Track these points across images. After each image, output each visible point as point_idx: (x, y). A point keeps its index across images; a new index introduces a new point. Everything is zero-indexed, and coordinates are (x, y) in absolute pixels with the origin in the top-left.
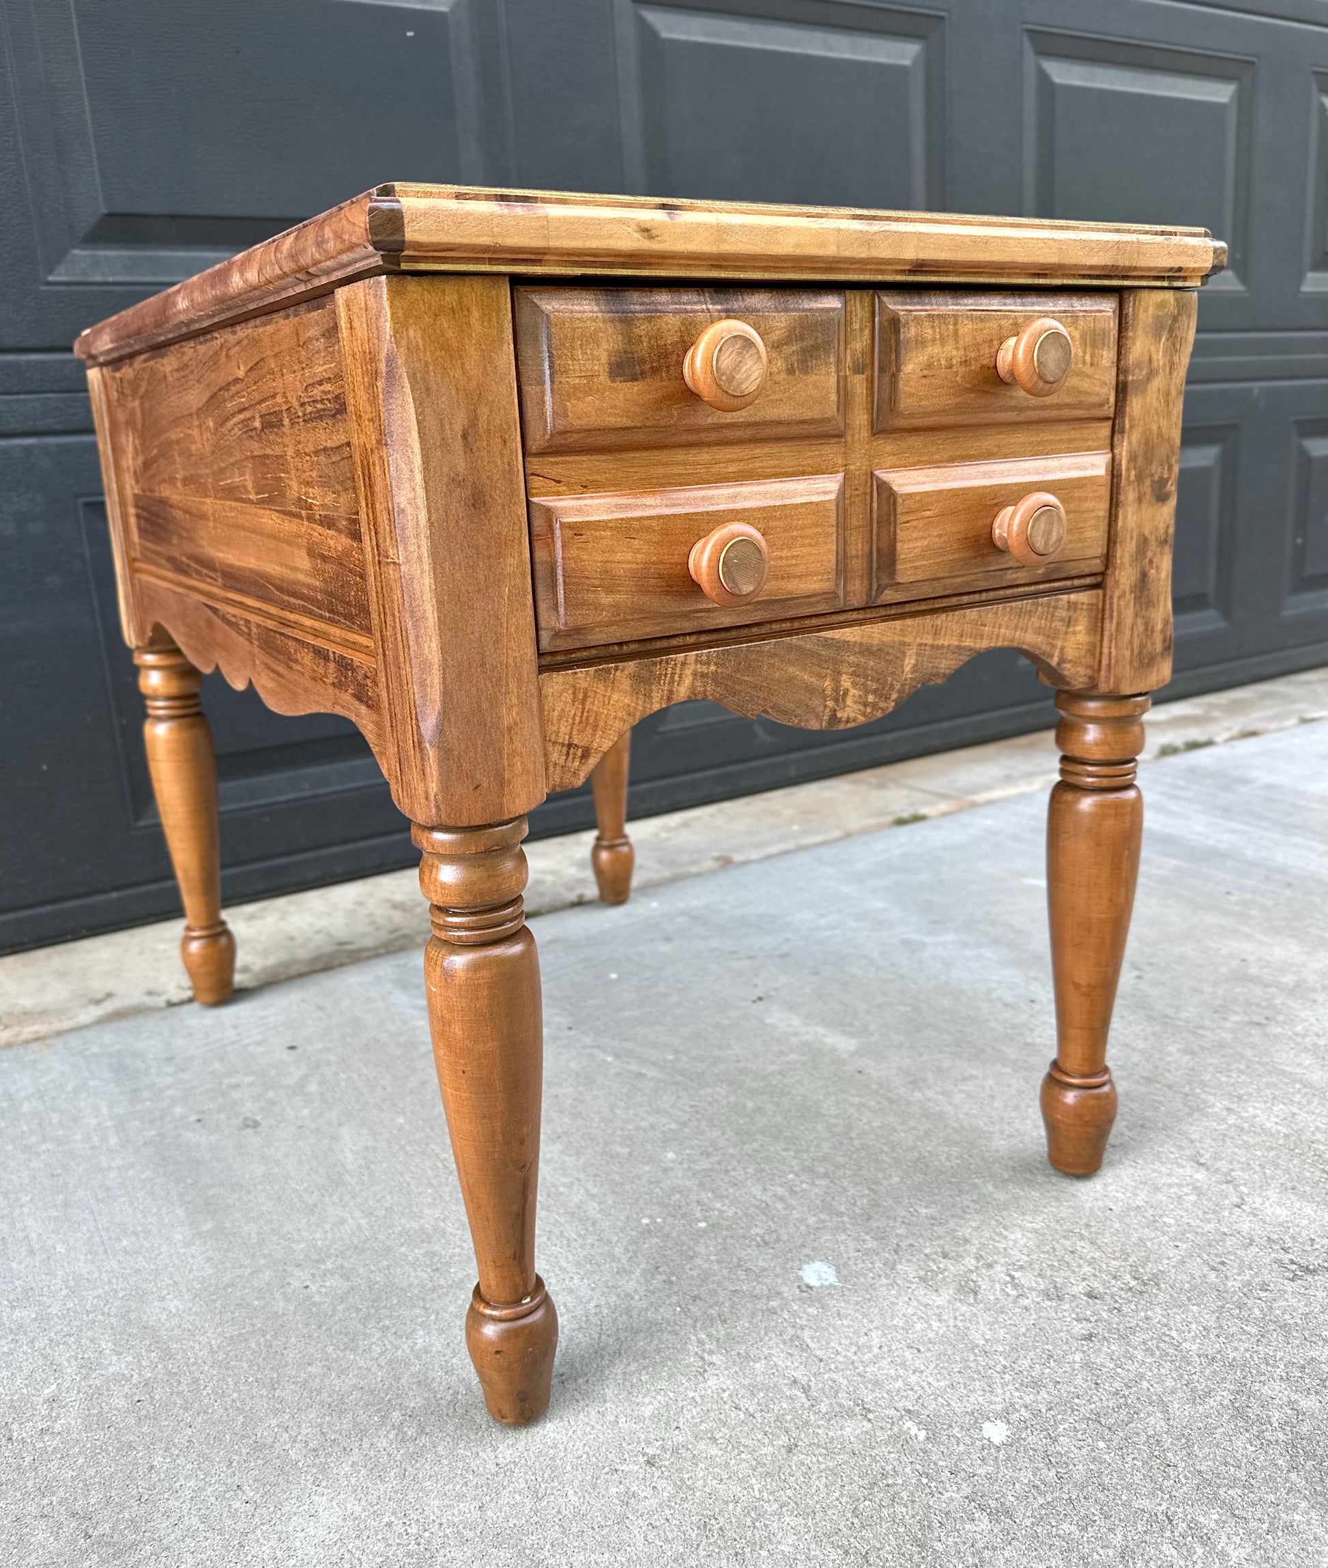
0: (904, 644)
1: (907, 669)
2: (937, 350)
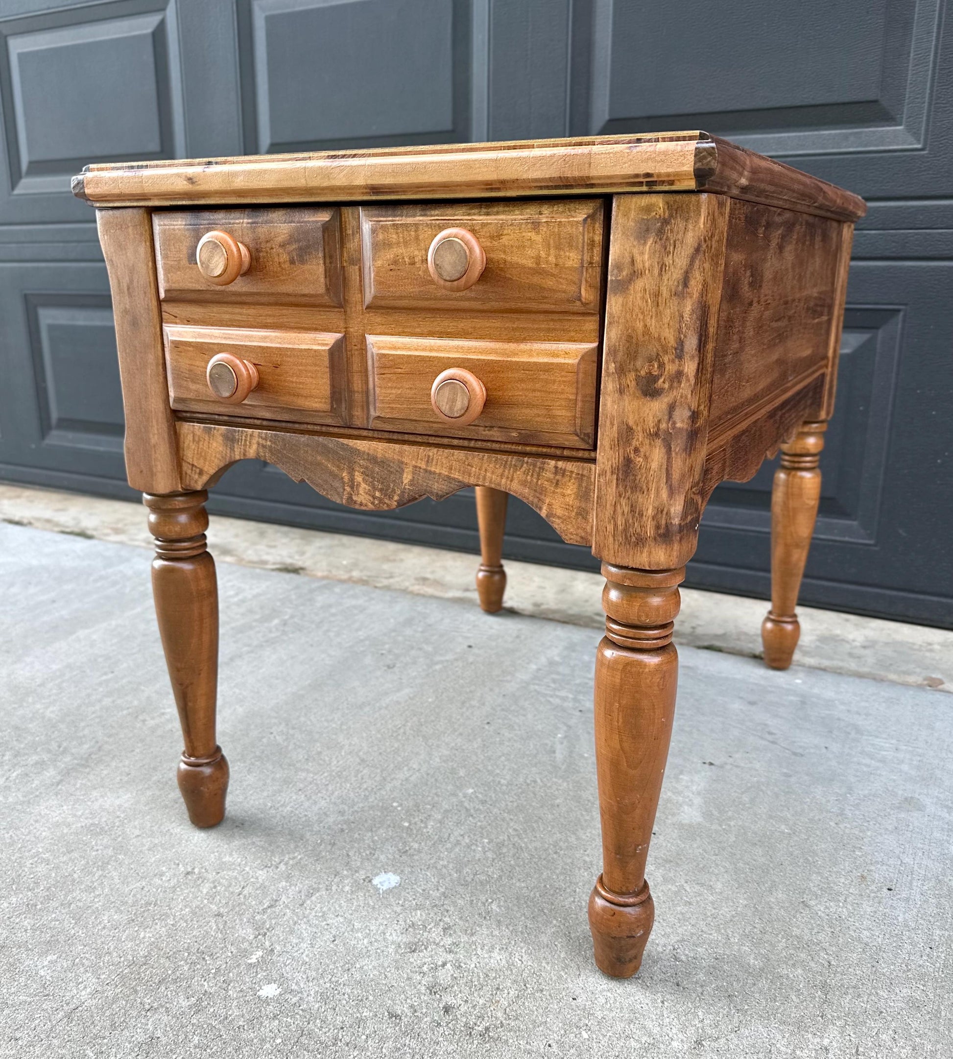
0: (402, 463)
1: (406, 481)
2: (401, 250)
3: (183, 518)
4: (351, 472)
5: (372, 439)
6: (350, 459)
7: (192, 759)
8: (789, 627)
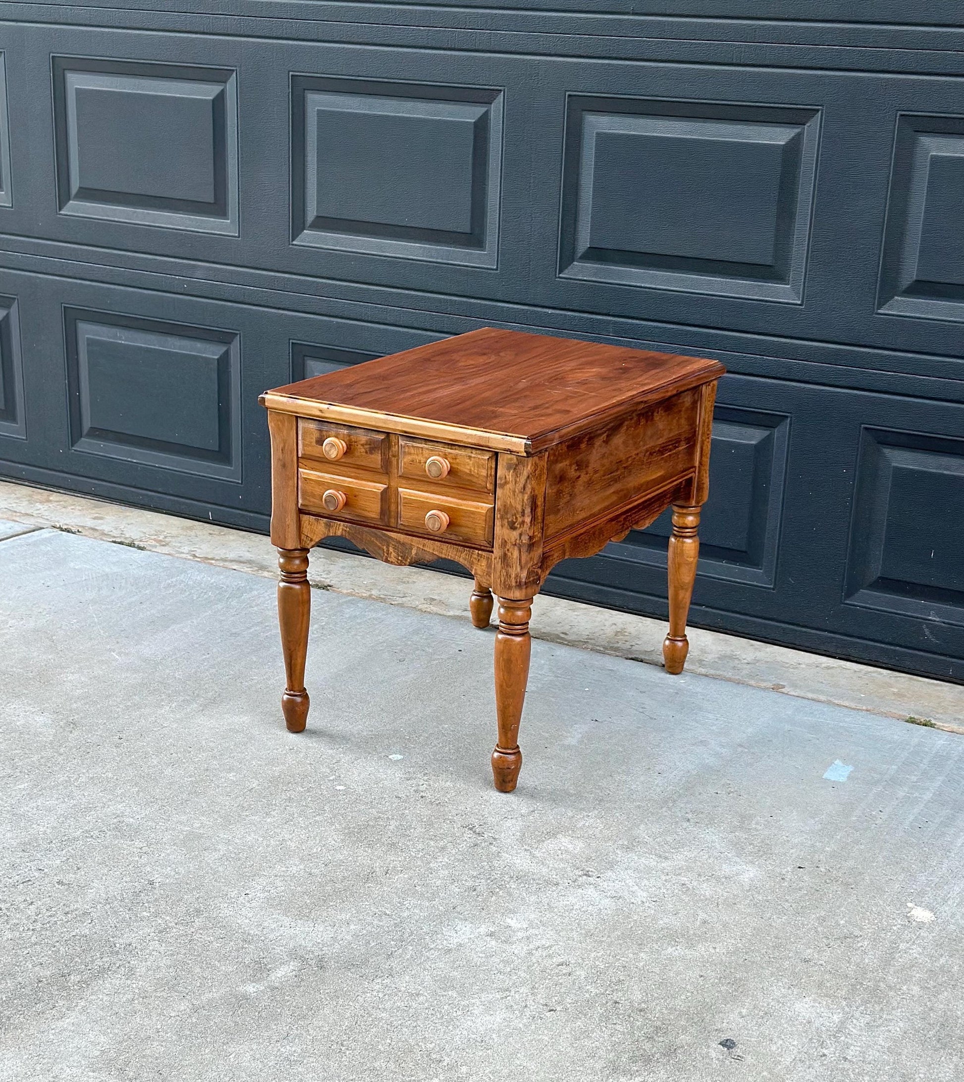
0: (412, 544)
2: (415, 457)
3: (297, 562)
4: (388, 547)
5: (399, 533)
6: (387, 541)
7: (292, 692)
8: (680, 644)
